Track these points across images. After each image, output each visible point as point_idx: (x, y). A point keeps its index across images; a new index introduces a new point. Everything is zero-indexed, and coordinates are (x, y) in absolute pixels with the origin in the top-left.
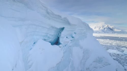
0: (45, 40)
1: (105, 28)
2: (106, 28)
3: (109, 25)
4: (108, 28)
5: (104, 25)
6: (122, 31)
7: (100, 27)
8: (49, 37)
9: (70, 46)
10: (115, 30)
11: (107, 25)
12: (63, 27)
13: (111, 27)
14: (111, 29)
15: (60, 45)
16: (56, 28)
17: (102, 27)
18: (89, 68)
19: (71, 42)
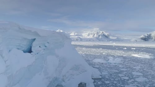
0: (18, 49)
1: (99, 36)
2: (101, 35)
3: (104, 32)
4: (103, 35)
5: (98, 31)
6: (117, 38)
7: (94, 34)
8: (22, 47)
9: (42, 54)
10: (111, 37)
11: (101, 32)
12: (34, 38)
13: (106, 34)
14: (107, 37)
15: (32, 53)
16: (28, 39)
17: (97, 34)
18: (65, 76)
19: (43, 51)
